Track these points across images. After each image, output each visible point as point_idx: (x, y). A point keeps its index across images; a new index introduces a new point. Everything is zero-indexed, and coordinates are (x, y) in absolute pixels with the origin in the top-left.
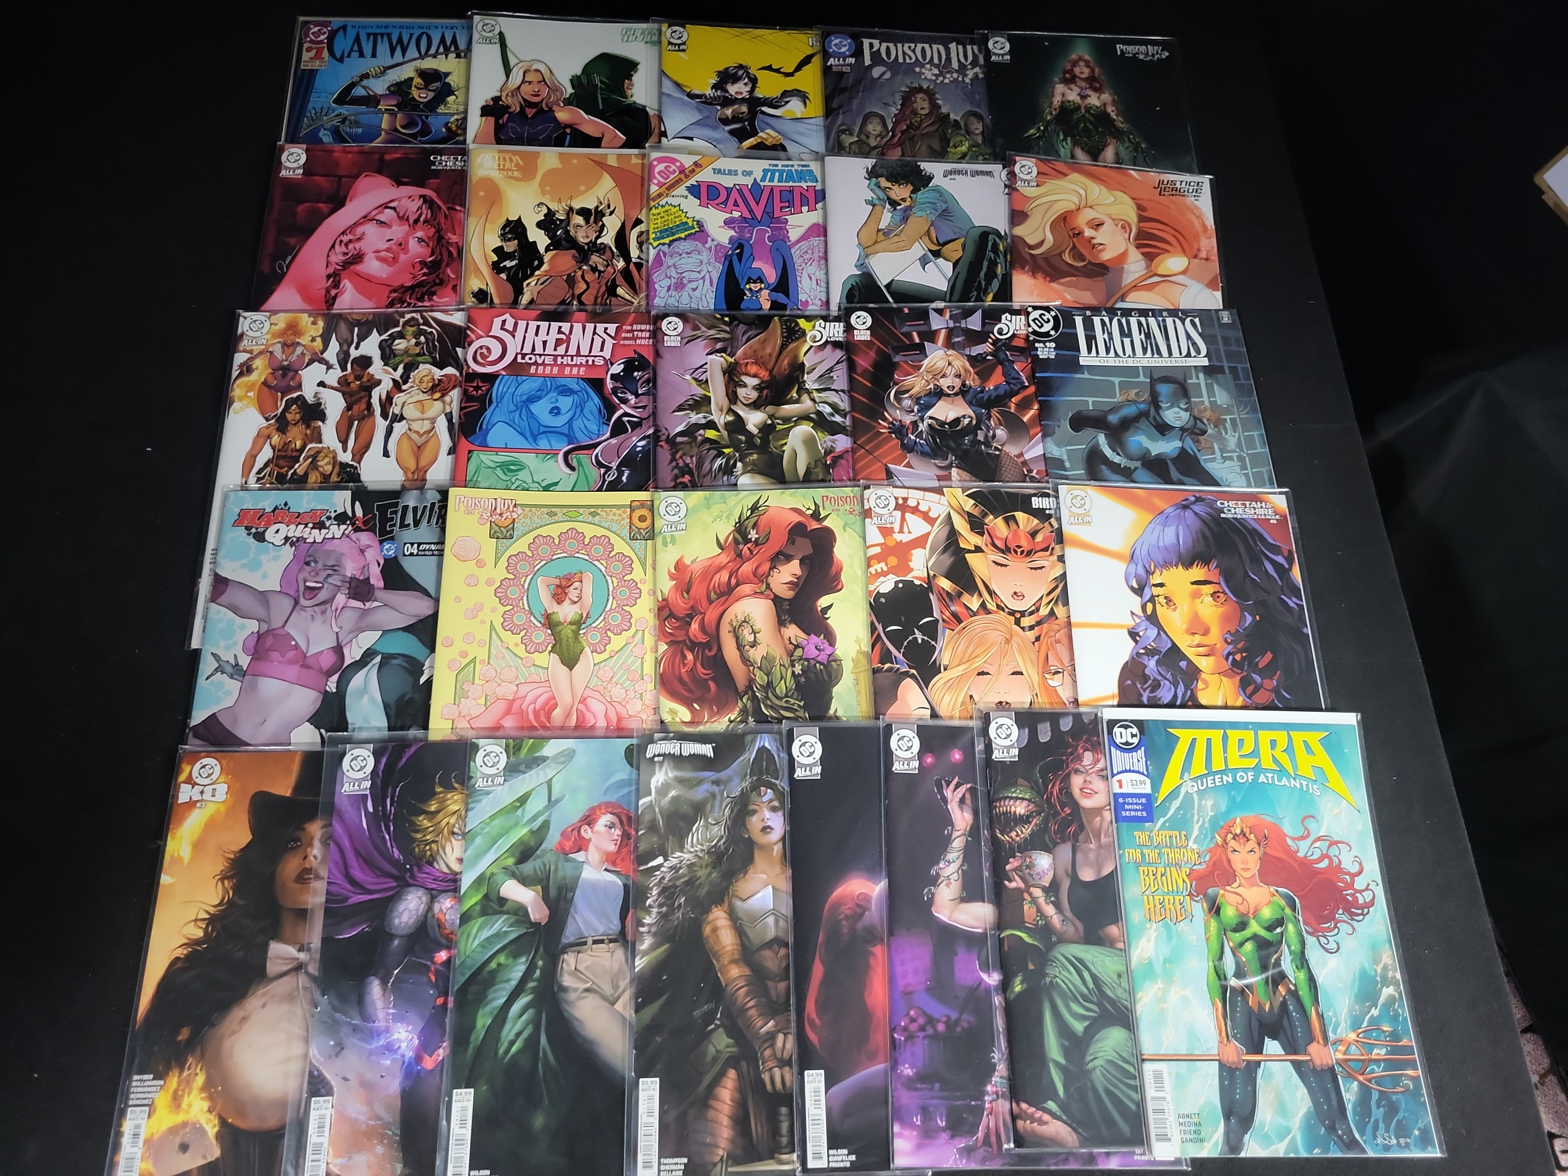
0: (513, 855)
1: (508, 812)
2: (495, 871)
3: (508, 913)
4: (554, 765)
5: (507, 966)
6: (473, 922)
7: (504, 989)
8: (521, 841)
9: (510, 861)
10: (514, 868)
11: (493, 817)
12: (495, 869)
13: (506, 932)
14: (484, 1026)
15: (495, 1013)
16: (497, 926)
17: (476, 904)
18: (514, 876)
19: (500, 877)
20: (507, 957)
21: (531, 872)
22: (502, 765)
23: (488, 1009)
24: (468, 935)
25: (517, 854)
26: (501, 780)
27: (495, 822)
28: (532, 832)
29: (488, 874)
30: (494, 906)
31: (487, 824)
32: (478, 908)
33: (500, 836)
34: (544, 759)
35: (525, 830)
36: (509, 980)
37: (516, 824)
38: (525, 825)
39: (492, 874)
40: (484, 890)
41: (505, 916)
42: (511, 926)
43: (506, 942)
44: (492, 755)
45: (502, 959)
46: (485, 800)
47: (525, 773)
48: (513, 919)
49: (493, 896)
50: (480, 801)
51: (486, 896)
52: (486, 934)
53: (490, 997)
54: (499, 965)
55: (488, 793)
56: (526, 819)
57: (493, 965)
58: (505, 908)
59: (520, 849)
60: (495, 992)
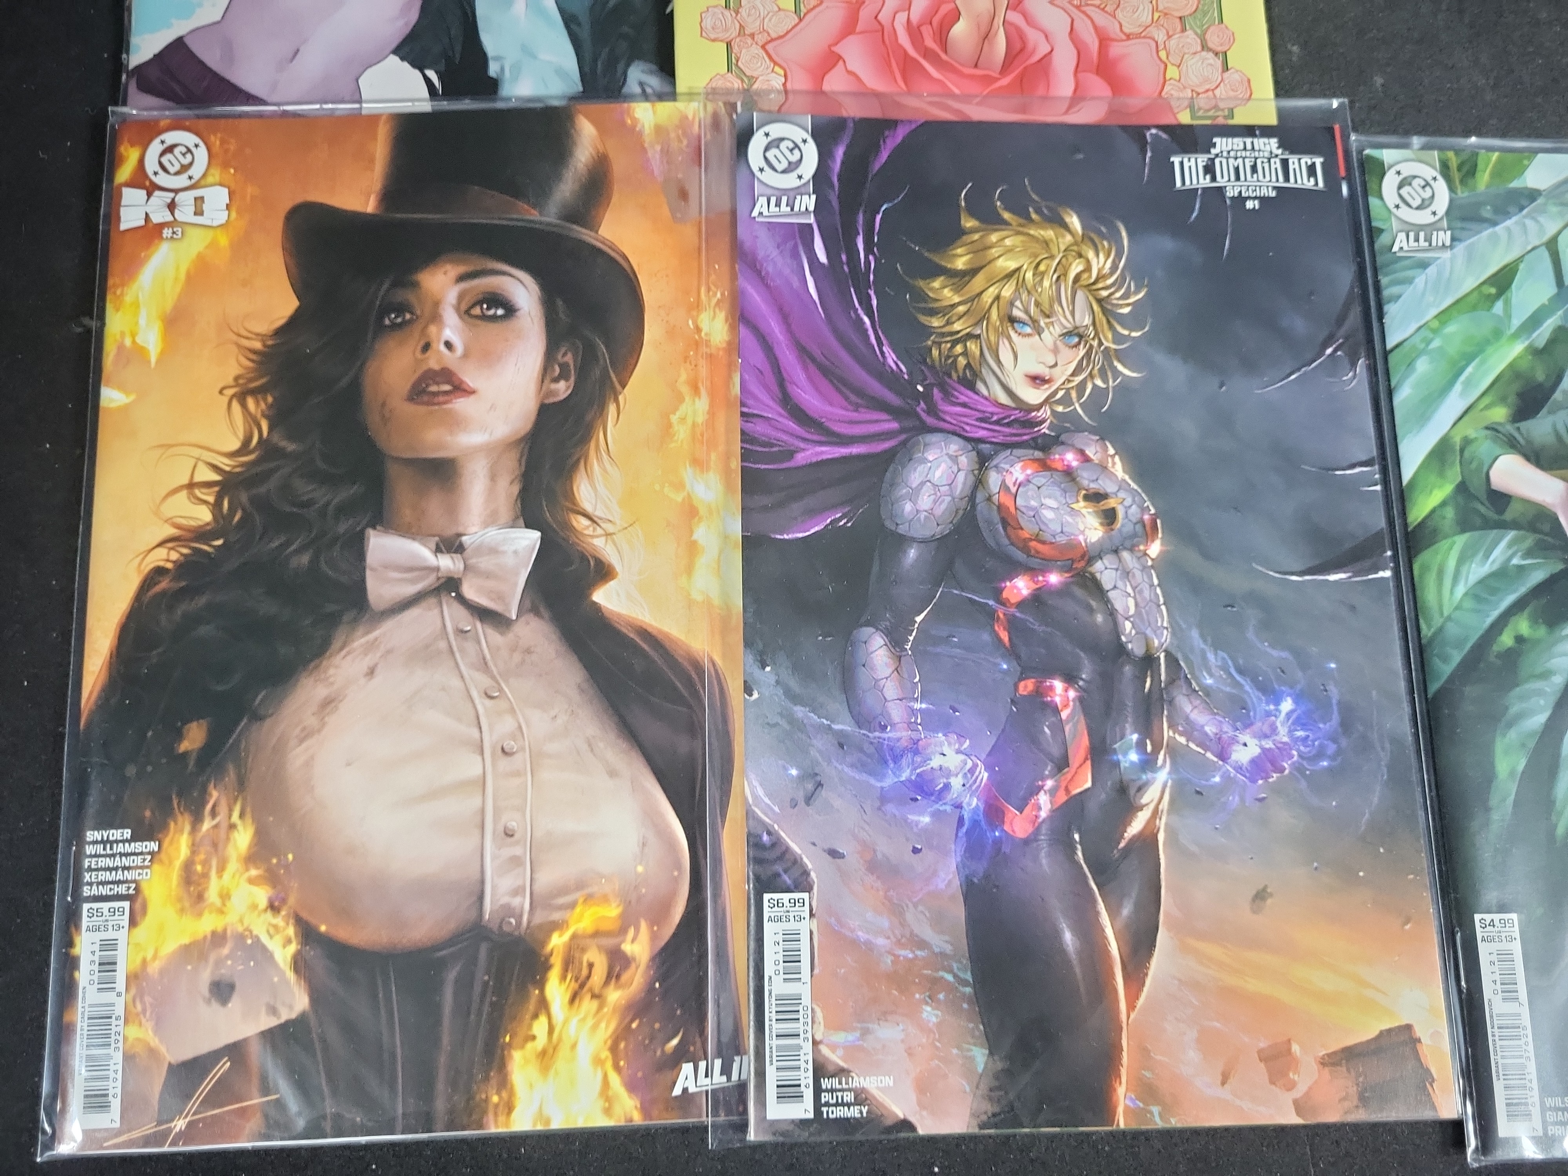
0: (1503, 400)
1: (1474, 308)
2: (1472, 433)
3: (1514, 525)
4: (1554, 209)
5: (1537, 642)
6: (1444, 545)
7: (1540, 693)
8: (1513, 372)
9: (1500, 414)
10: (1510, 428)
11: (1444, 316)
12: (1469, 430)
13: (1521, 568)
14: (1512, 773)
15: (1532, 744)
16: (1499, 553)
17: (1443, 504)
18: (1512, 445)
19: (1484, 447)
20: (1534, 621)
21: (1550, 439)
22: (1442, 203)
23: (1513, 735)
24: (1441, 573)
25: (1512, 399)
26: (1444, 237)
27: (1451, 329)
28: (1537, 353)
29: (1457, 440)
30: (1483, 509)
31: (1435, 331)
32: (1450, 513)
33: (1469, 358)
34: (1533, 195)
35: (1518, 348)
36: (1546, 675)
37: (1497, 334)
38: (1516, 335)
39: (1467, 442)
40: (1454, 475)
41: (1511, 534)
42: (1528, 554)
43: (1522, 590)
44: (1416, 183)
45: (1523, 625)
46: (1421, 279)
47: (1495, 224)
48: (1530, 540)
49: (1476, 486)
50: (1409, 281)
51: (1462, 488)
52: (1477, 571)
53: (1514, 710)
54: (1520, 639)
55: (1423, 265)
56: (1516, 323)
57: (1506, 640)
58: (1508, 515)
59: (1516, 387)
60: (1522, 698)
